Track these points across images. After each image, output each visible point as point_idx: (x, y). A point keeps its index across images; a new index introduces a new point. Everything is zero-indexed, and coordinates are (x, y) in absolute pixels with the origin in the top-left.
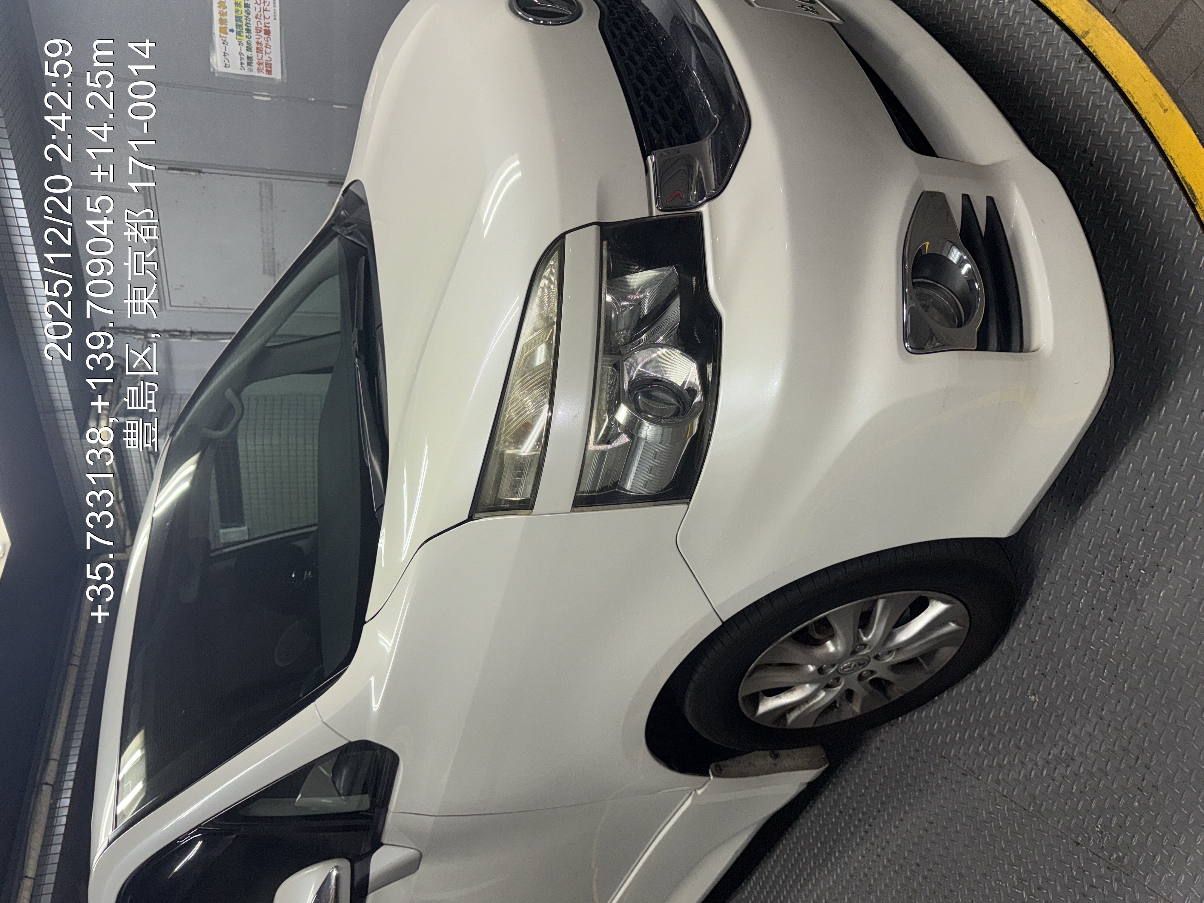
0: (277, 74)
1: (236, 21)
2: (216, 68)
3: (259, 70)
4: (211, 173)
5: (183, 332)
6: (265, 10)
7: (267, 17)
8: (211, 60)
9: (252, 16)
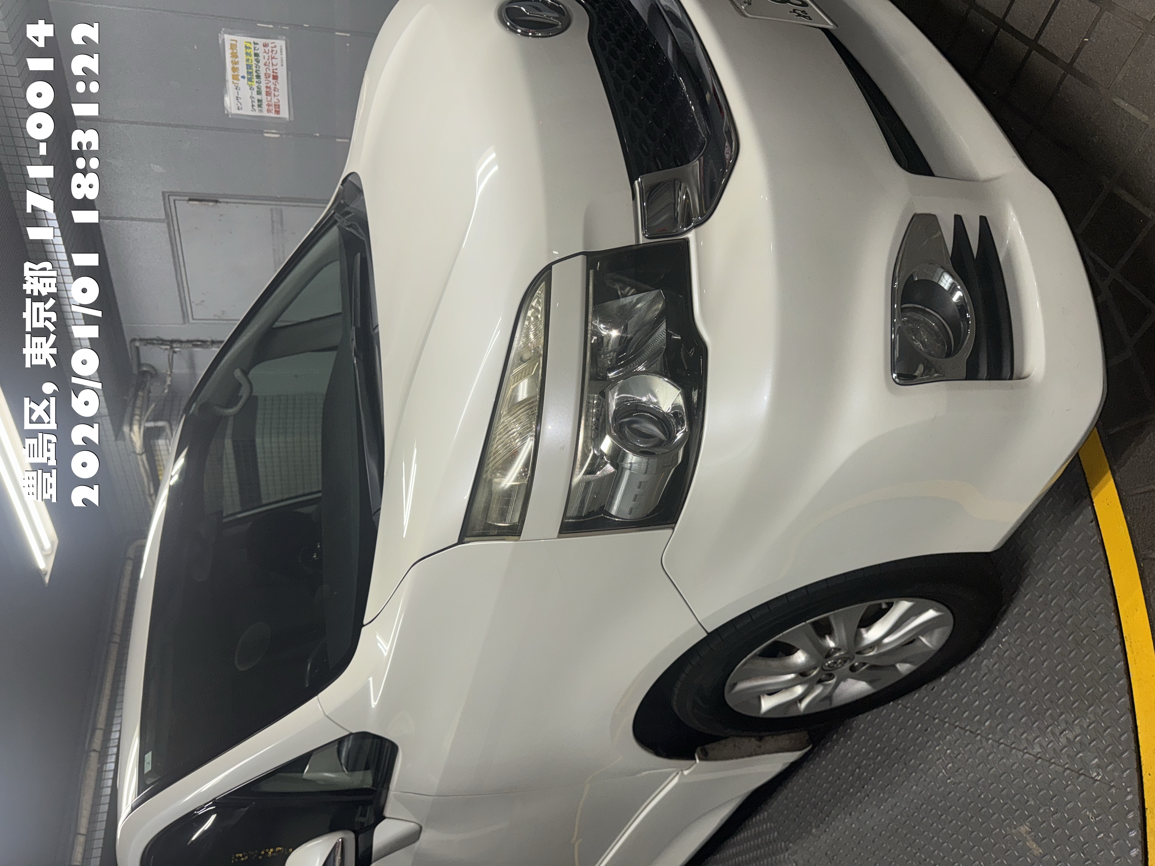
0: (285, 113)
1: (247, 68)
2: (229, 110)
3: (269, 111)
4: (227, 203)
5: (204, 342)
6: (273, 58)
7: (275, 64)
8: (225, 104)
9: (261, 64)
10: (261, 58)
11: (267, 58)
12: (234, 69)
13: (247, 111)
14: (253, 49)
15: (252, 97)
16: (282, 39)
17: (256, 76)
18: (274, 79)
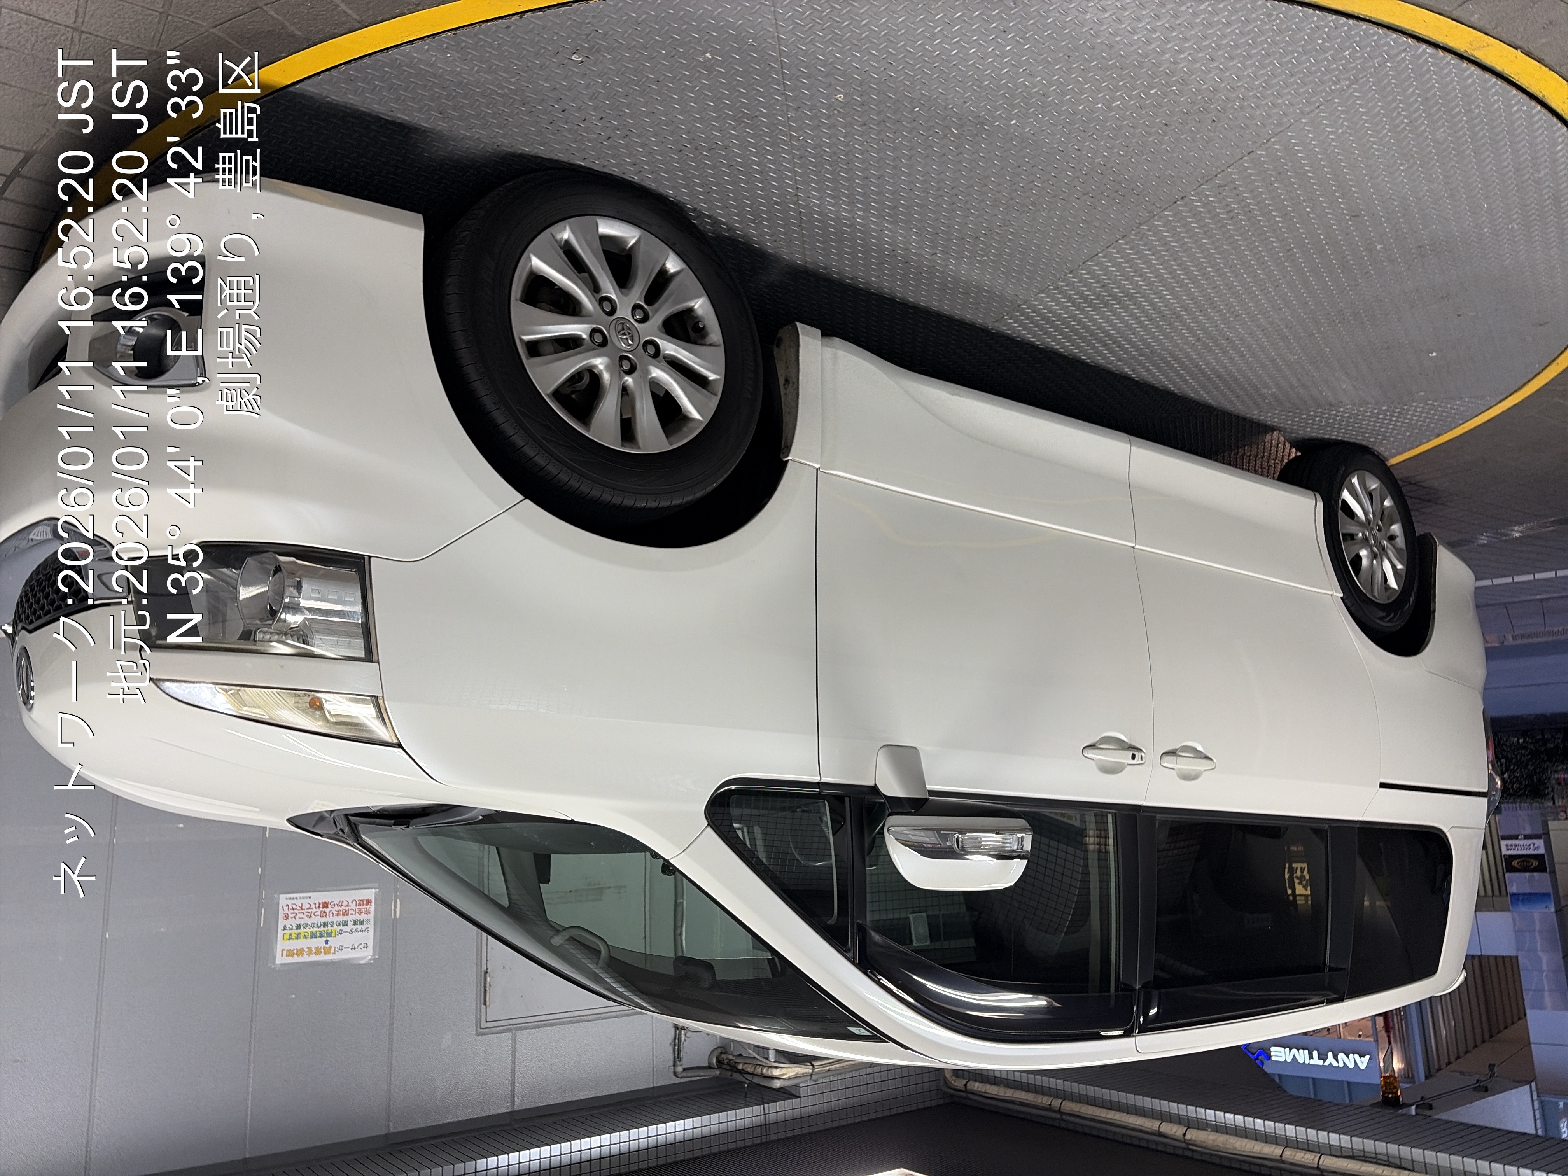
0: (370, 894)
1: (316, 937)
2: (370, 957)
3: (368, 912)
4: (486, 960)
6: (301, 908)
7: (308, 906)
8: (362, 962)
9: (310, 921)
10: (302, 922)
11: (302, 915)
12: (318, 952)
13: (369, 937)
14: (291, 931)
15: (351, 932)
16: (279, 899)
17: (324, 927)
18: (327, 907)
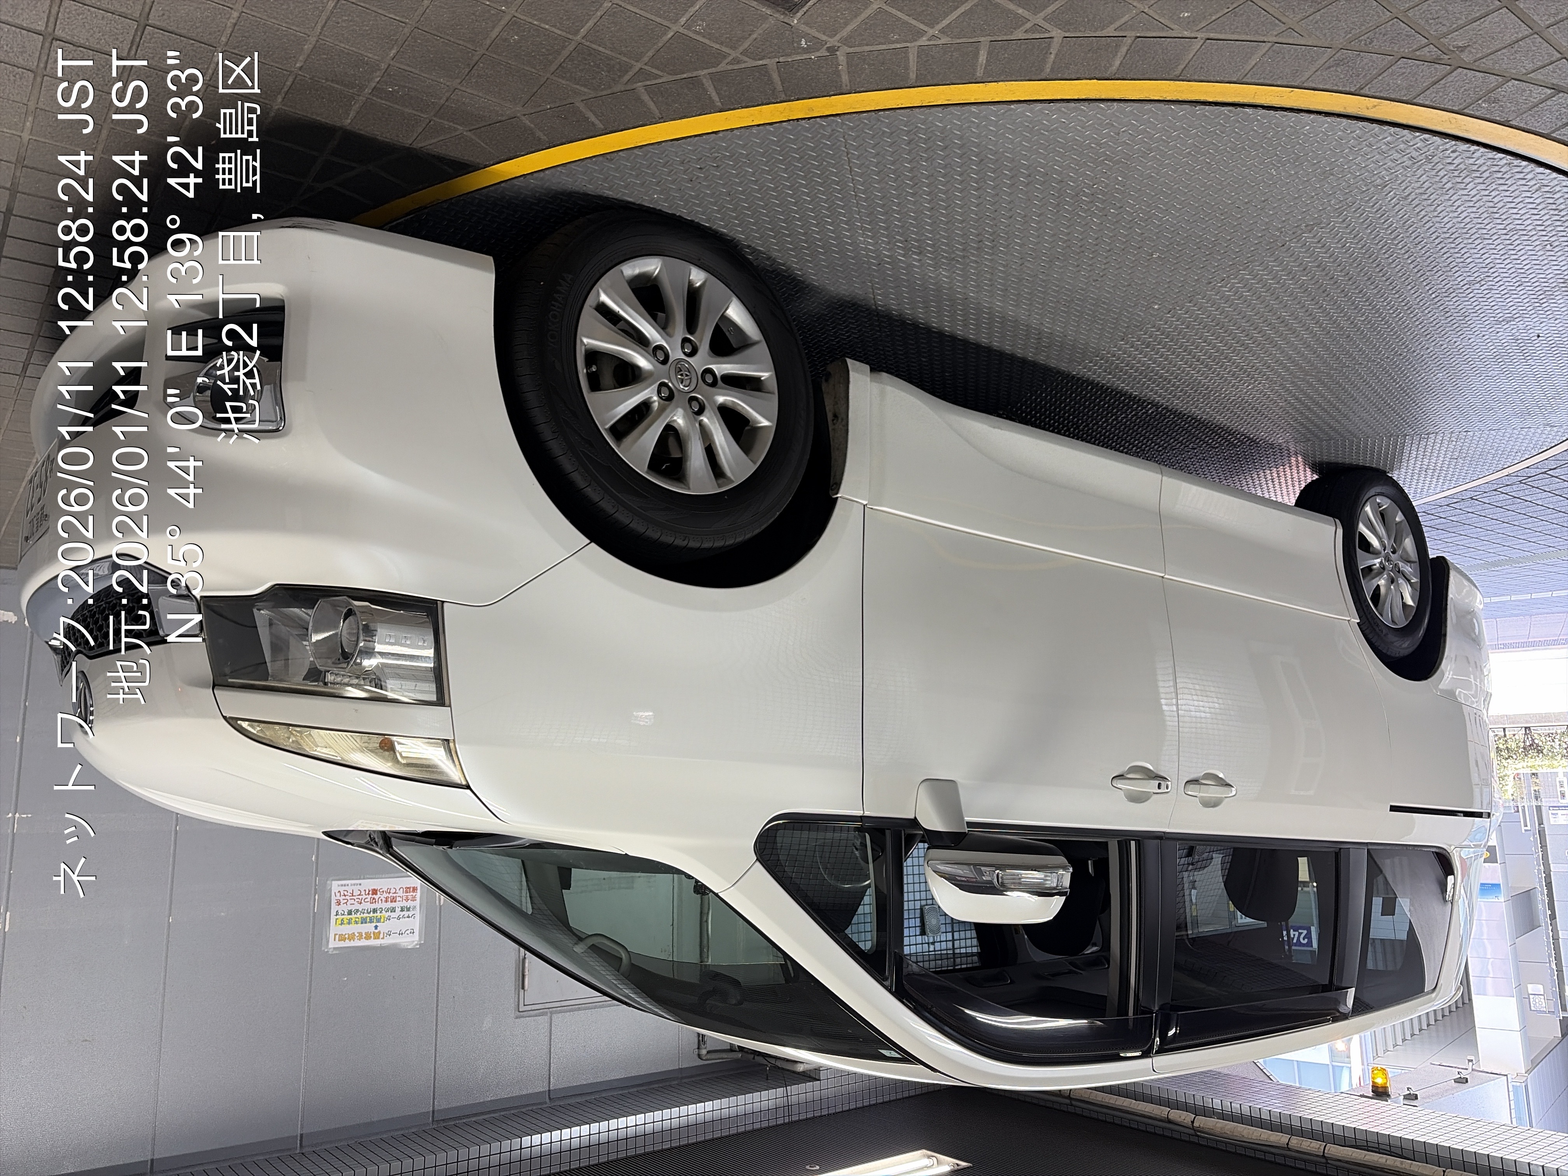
1: (366, 923)
2: (416, 942)
3: (414, 899)
6: (352, 894)
7: (359, 893)
8: (408, 947)
9: (360, 907)
10: (353, 908)
11: (352, 902)
12: (368, 937)
13: (416, 922)
14: (343, 917)
15: (399, 918)
16: (331, 885)
17: (374, 913)
18: (376, 894)
